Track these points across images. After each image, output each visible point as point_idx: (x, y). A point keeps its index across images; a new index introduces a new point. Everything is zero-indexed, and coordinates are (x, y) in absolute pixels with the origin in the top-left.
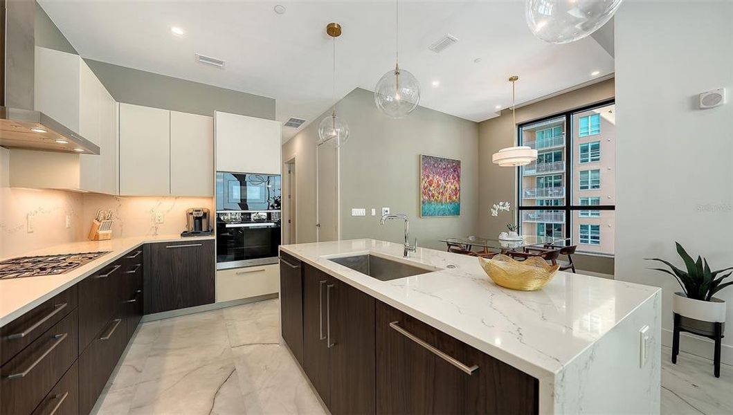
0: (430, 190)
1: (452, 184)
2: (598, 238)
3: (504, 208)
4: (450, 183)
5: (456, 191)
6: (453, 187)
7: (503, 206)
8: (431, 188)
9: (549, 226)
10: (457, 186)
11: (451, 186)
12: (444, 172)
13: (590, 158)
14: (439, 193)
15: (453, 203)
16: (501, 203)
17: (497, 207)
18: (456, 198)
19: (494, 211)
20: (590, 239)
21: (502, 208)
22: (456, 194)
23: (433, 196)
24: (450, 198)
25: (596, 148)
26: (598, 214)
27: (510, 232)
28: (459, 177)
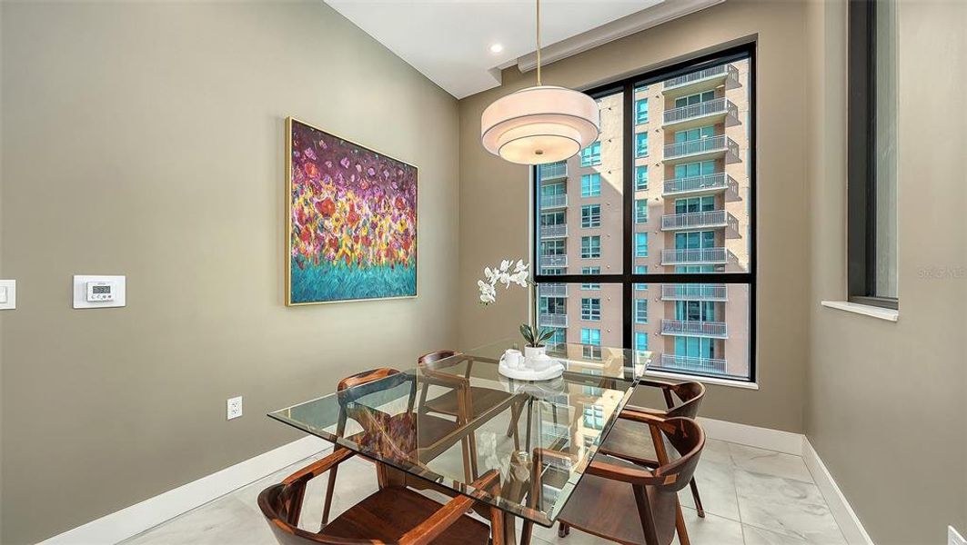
0: (322, 228)
1: (394, 220)
2: (598, 313)
3: (514, 278)
4: (389, 218)
5: (408, 238)
6: (397, 227)
7: (511, 271)
8: (329, 224)
9: (551, 300)
10: (409, 225)
11: (390, 226)
12: (371, 186)
13: (591, 223)
14: (356, 239)
15: (397, 267)
16: (505, 265)
17: (493, 275)
18: (407, 254)
19: (484, 288)
20: (591, 315)
21: (506, 278)
22: (406, 246)
23: (335, 244)
24: (389, 253)
25: (596, 211)
26: (598, 287)
27: (528, 350)
28: (413, 206)
